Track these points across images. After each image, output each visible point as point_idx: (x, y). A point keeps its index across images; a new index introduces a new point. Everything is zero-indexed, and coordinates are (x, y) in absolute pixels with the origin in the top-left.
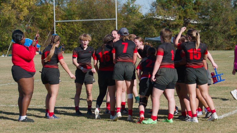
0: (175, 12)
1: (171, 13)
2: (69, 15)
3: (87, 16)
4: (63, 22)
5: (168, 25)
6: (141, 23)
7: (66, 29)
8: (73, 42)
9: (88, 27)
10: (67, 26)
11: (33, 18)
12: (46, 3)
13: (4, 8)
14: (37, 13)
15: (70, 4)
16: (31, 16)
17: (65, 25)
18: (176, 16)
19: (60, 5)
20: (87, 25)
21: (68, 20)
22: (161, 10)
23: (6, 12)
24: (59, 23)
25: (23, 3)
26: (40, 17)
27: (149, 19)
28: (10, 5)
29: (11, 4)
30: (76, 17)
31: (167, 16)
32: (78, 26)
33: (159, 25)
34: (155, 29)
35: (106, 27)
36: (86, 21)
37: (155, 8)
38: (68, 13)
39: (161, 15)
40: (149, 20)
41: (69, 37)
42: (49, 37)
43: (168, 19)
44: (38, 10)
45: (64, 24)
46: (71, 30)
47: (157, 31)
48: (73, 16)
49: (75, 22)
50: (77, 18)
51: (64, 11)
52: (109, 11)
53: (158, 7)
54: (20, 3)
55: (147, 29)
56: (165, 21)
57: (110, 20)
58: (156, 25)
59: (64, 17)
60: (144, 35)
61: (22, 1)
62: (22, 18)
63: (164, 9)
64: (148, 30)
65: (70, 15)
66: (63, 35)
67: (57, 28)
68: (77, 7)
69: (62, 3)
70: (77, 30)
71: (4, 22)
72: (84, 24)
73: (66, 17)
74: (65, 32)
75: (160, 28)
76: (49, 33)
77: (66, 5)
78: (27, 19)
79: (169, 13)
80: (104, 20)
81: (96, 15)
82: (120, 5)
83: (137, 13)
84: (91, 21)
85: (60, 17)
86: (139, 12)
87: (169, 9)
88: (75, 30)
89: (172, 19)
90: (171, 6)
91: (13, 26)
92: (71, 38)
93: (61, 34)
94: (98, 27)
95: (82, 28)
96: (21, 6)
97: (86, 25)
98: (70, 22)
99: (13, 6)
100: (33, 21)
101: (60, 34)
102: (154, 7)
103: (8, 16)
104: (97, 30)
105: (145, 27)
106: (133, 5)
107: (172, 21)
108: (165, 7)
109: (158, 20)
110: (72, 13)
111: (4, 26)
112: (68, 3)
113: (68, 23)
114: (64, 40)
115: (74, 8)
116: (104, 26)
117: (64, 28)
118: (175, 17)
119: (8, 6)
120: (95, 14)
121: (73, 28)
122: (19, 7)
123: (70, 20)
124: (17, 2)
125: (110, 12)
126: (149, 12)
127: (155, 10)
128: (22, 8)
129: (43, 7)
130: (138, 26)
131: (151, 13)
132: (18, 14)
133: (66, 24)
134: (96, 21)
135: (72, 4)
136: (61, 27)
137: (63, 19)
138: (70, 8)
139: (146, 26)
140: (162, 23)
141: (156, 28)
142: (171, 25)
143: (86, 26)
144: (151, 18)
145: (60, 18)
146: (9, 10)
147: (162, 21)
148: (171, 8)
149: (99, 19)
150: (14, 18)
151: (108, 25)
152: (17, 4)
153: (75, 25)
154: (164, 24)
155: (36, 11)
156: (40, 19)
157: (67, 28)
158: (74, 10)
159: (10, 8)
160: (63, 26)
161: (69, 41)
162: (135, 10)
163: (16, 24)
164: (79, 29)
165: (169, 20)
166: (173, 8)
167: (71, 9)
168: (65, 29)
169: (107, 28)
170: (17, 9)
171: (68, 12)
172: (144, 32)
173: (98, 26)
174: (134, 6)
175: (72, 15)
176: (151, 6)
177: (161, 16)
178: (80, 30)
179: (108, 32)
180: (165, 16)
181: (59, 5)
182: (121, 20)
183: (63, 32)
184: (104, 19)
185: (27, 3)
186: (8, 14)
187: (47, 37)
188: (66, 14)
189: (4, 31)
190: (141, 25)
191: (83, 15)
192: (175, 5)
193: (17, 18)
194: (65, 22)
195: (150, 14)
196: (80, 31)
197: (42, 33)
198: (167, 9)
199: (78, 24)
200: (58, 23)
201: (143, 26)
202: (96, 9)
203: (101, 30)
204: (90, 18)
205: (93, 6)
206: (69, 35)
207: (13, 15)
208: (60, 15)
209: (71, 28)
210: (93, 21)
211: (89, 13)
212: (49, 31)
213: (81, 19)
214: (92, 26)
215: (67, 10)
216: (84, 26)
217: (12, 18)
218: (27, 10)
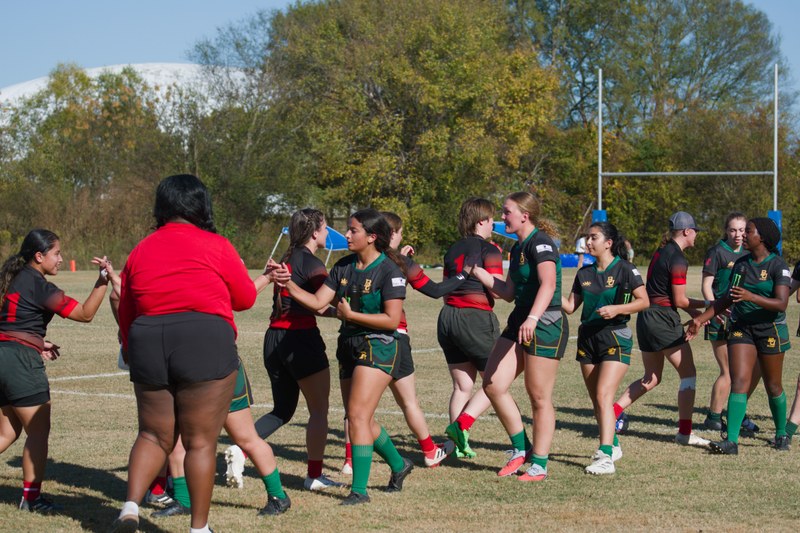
2: (648, 157)
3: (696, 162)
4: (630, 177)
7: (639, 198)
8: (655, 233)
9: (699, 192)
10: (641, 187)
11: (545, 164)
12: (585, 121)
13: (463, 131)
14: (559, 149)
15: (652, 127)
16: (540, 157)
17: (634, 184)
19: (624, 130)
20: (695, 187)
21: (643, 170)
23: (470, 142)
24: (619, 178)
25: (519, 120)
26: (567, 160)
28: (482, 124)
29: (485, 120)
30: (668, 163)
32: (671, 190)
35: (750, 195)
36: (694, 177)
38: (645, 151)
41: (644, 221)
42: (588, 217)
44: (562, 141)
45: (631, 181)
46: (651, 200)
48: (659, 161)
49: (663, 176)
50: (670, 167)
51: (634, 146)
52: (759, 151)
54: (509, 119)
57: (763, 176)
59: (633, 162)
61: (514, 115)
62: (514, 162)
65: (651, 157)
66: (628, 212)
67: (612, 195)
68: (672, 136)
69: (631, 125)
70: (668, 200)
71: (464, 172)
72: (688, 183)
73: (640, 163)
74: (634, 205)
76: (588, 206)
77: (640, 128)
78: (527, 165)
80: (744, 175)
81: (724, 160)
82: (793, 133)
84: (709, 176)
85: (621, 162)
88: (663, 199)
91: (489, 184)
92: (649, 223)
94: (729, 193)
95: (684, 196)
96: (511, 128)
97: (693, 187)
98: (649, 177)
99: (491, 128)
100: (547, 171)
103: (475, 155)
104: (723, 202)
110: (657, 151)
111: (461, 182)
112: (648, 122)
113: (643, 178)
114: (631, 228)
115: (663, 138)
116: (745, 192)
117: (631, 194)
119: (476, 127)
120: (720, 157)
121: (656, 195)
122: (508, 130)
123: (650, 171)
124: (501, 115)
125: (761, 154)
128: (516, 134)
129: (575, 135)
132: (504, 150)
133: (639, 182)
134: (721, 176)
135: (657, 126)
136: (625, 192)
137: (627, 170)
138: (651, 137)
143: (693, 189)
145: (620, 166)
146: (479, 138)
149: (731, 170)
150: (492, 160)
151: (757, 191)
152: (501, 121)
153: (663, 187)
155: (555, 142)
156: (566, 167)
157: (639, 193)
158: (661, 145)
159: (481, 132)
160: (628, 188)
161: (645, 230)
163: (496, 179)
164: (674, 197)
167: (654, 141)
168: (634, 198)
169: (754, 199)
170: (500, 135)
171: (646, 148)
173: (728, 191)
175: (656, 157)
178: (676, 200)
179: (756, 210)
181: (619, 127)
183: (627, 205)
184: (745, 170)
185: (530, 121)
186: (474, 149)
187: (584, 218)
188: (640, 155)
189: (462, 197)
191: (685, 160)
193: (502, 162)
194: (635, 177)
196: (676, 204)
197: (570, 205)
199: (672, 184)
200: (614, 178)
202: (724, 144)
203: (734, 203)
204: (707, 169)
205: (716, 135)
206: (646, 215)
207: (488, 151)
208: (622, 158)
209: (652, 195)
210: (715, 176)
211: (705, 154)
212: (590, 202)
213: (680, 171)
214: (711, 192)
215: (642, 142)
216: (689, 189)
217: (487, 161)
218: (528, 140)
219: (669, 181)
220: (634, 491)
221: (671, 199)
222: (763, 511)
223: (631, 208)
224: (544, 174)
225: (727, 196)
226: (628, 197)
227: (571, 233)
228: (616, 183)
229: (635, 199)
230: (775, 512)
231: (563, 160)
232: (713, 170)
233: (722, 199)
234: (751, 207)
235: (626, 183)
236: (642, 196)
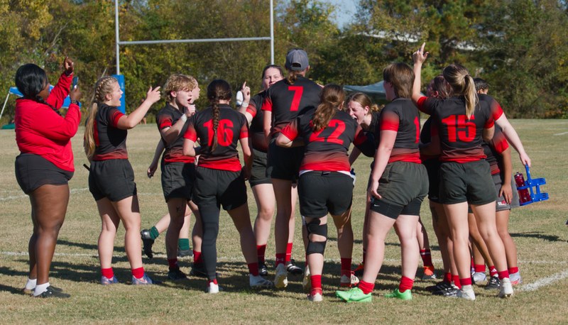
0: (419, 21)
1: (410, 24)
2: (155, 27)
3: (197, 30)
4: (139, 45)
5: (402, 54)
6: (333, 48)
7: (147, 64)
9: (200, 56)
10: (148, 54)
11: (63, 34)
14: (75, 22)
15: (157, 1)
16: (59, 28)
17: (143, 52)
18: (420, 31)
19: (132, 3)
20: (197, 52)
21: (150, 39)
22: (384, 17)
24: (129, 46)
26: (82, 31)
27: (352, 38)
28: (6, 1)
30: (172, 32)
31: (398, 32)
32: (176, 55)
33: (379, 55)
34: (368, 65)
35: (245, 58)
36: (196, 43)
37: (367, 11)
38: (151, 23)
39: (383, 30)
40: (354, 42)
41: (152, 84)
43: (401, 39)
44: (77, 14)
45: (140, 49)
46: (157, 65)
47: (373, 70)
48: (163, 30)
49: (169, 44)
50: (174, 35)
51: (142, 18)
52: (254, 18)
53: (376, 8)
55: (348, 64)
56: (395, 43)
57: (257, 42)
58: (372, 53)
59: (140, 32)
60: (341, 78)
62: (35, 34)
63: (391, 14)
64: (350, 68)
65: (157, 28)
66: (138, 76)
67: (124, 60)
68: (174, 8)
70: (173, 64)
72: (190, 49)
73: (147, 32)
74: (143, 70)
75: (381, 61)
76: (102, 72)
77: (146, 1)
78: (48, 36)
79: (404, 23)
80: (240, 41)
81: (222, 28)
82: (281, 2)
83: (326, 23)
84: (209, 43)
85: (130, 32)
86: (329, 22)
87: (403, 13)
88: (169, 64)
89: (411, 40)
90: (409, 7)
91: (13, 54)
93: (133, 74)
94: (227, 57)
95: (187, 60)
96: (32, 4)
97: (195, 52)
98: (155, 44)
99: (14, 4)
100: (64, 42)
101: (130, 74)
102: (366, 8)
104: (222, 64)
105: (343, 60)
106: (315, 4)
107: (412, 44)
108: (395, 8)
109: (377, 40)
110: (162, 22)
113: (150, 46)
114: (141, 90)
115: (166, 8)
116: (241, 55)
117: (141, 60)
118: (419, 34)
120: (218, 25)
121: (162, 60)
122: (29, 6)
123: (156, 39)
125: (255, 22)
126: (354, 21)
127: (369, 17)
128: (36, 8)
129: (89, 8)
130: (325, 55)
131: (360, 23)
132: (26, 24)
133: (147, 49)
134: (220, 42)
136: (134, 58)
137: (136, 38)
138: (156, 10)
139: (347, 55)
140: (385, 49)
141: (371, 62)
142: (408, 55)
143: (196, 55)
144: (357, 36)
145: (131, 35)
146: (4, 14)
147: (386, 45)
148: (409, 11)
149: (228, 37)
150: (16, 33)
151: (252, 54)
153: (169, 53)
154: (392, 52)
155: (72, 16)
156: (82, 37)
157: (148, 59)
158: (165, 16)
159: (6, 8)
160: (137, 54)
162: (319, 15)
163: (20, 50)
164: (178, 61)
165: (403, 42)
166: (415, 11)
167: (158, 13)
168: (142, 64)
169: (250, 61)
170: (23, 10)
171: (151, 20)
172: (340, 70)
173: (226, 55)
174: (318, 6)
175: (160, 27)
176: (358, 5)
177: (383, 33)
178: (180, 64)
179: (252, 71)
180: (393, 31)
181: (128, 1)
182: (283, 40)
183: (137, 69)
184: (241, 37)
188: (147, 26)
190: (333, 54)
191: (187, 29)
192: (419, 5)
193: (24, 34)
194: (143, 45)
195: (357, 27)
196: (180, 67)
197: (86, 71)
198: (400, 14)
199: (177, 50)
200: (125, 46)
201: (339, 56)
202: (220, 14)
203: (232, 65)
204: (207, 36)
205: (213, 6)
206: (154, 78)
207: (12, 25)
208: (131, 28)
209: (159, 60)
210: (214, 43)
211: (204, 23)
212: (104, 68)
213: (182, 39)
214: (210, 56)
215: (148, 15)
216: (192, 54)
217: (12, 33)
218: (47, 15)
219: (174, 47)
220: (202, 306)
221: (176, 63)
222: (313, 318)
223: (140, 72)
224: (63, 43)
225: (226, 60)
226: (138, 63)
227: (88, 96)
228: (127, 50)
229: (144, 65)
230: (322, 319)
231: (79, 31)
232: (212, 37)
233: (221, 62)
234: (247, 69)
235: (135, 51)
236: (150, 61)
